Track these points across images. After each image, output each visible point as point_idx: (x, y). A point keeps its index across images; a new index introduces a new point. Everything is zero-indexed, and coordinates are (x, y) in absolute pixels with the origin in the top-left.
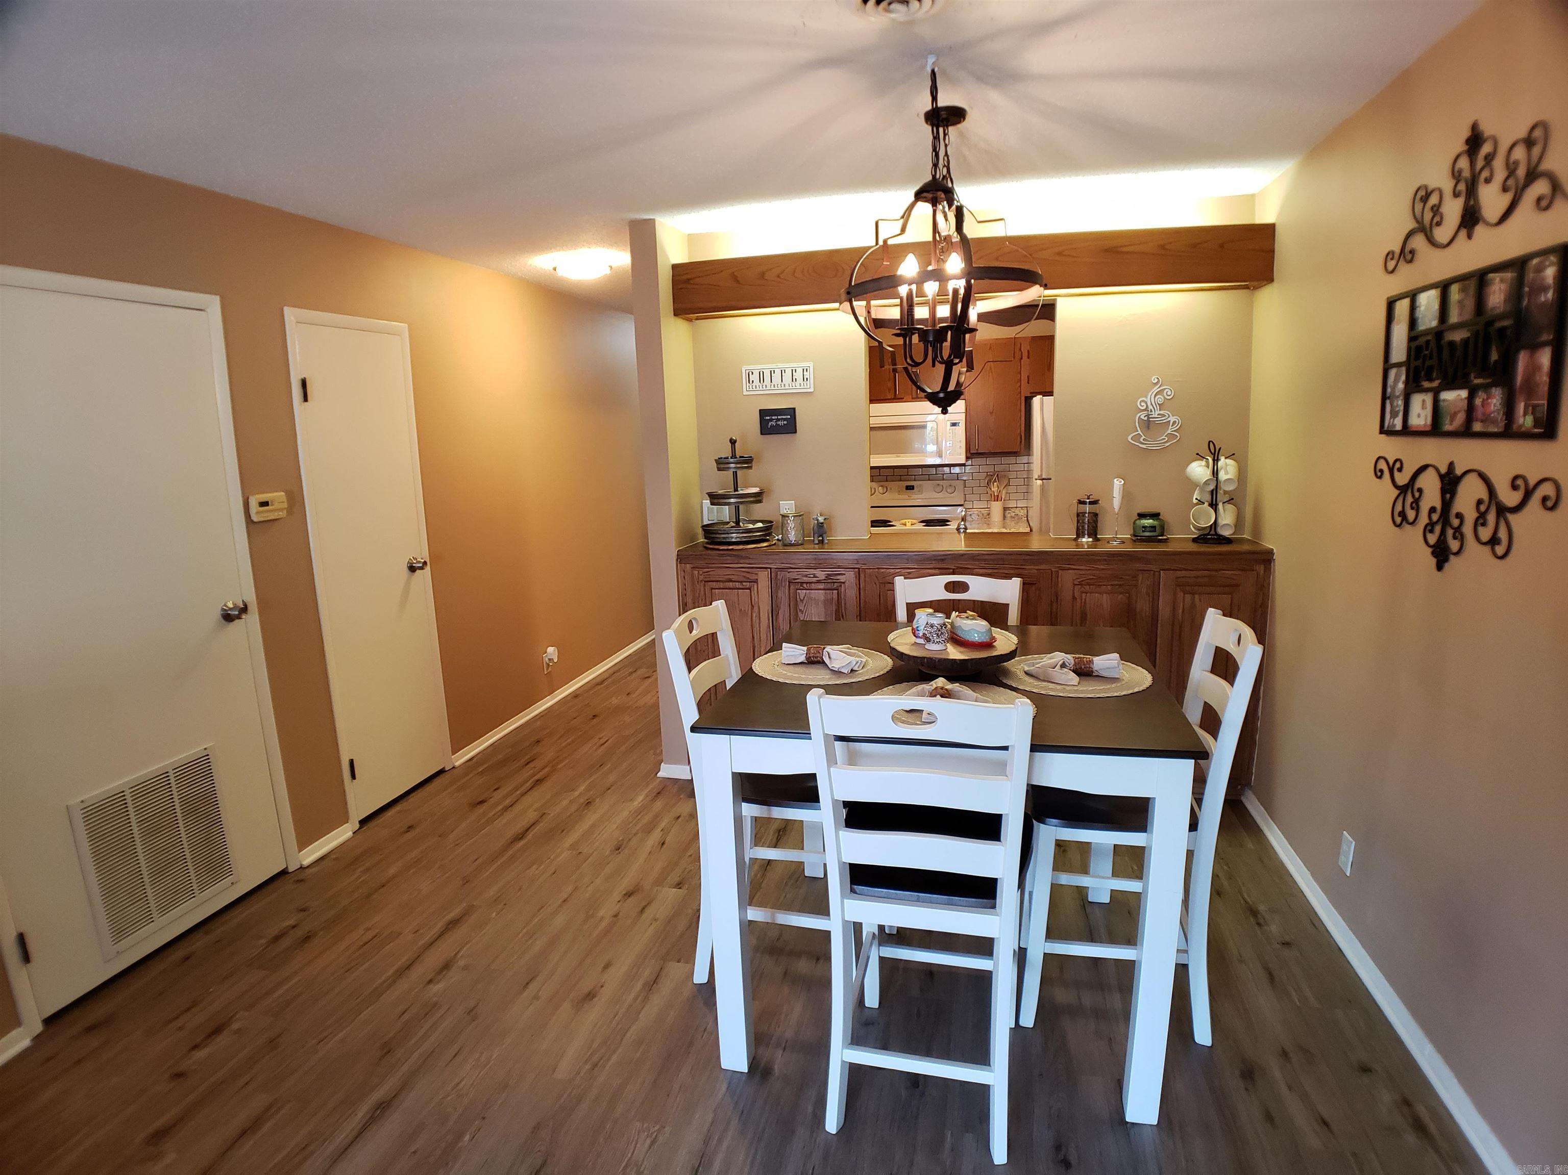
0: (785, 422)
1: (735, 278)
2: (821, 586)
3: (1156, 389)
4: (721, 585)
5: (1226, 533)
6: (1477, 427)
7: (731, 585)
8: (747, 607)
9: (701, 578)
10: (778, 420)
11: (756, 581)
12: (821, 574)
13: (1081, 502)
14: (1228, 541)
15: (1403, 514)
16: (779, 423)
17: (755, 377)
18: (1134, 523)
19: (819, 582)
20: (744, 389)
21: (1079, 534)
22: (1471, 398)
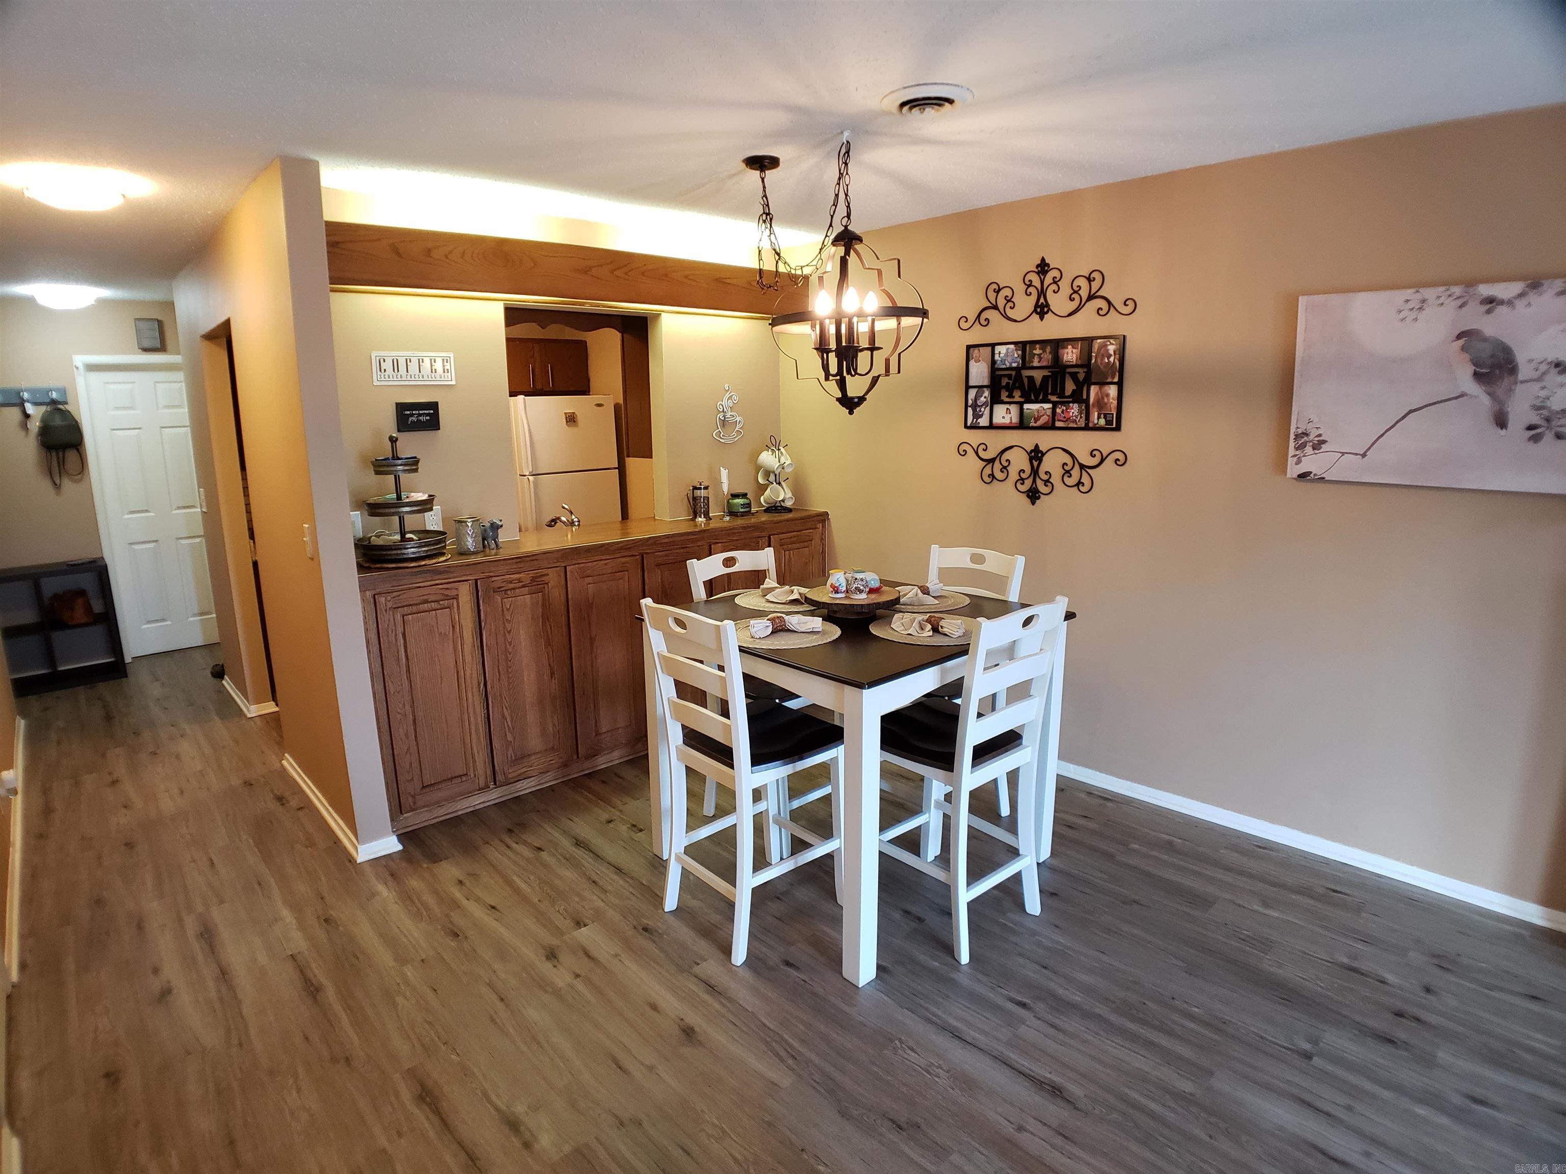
0: (428, 418)
1: (396, 250)
2: (526, 590)
3: (727, 395)
4: (415, 609)
5: (789, 504)
6: (1058, 424)
7: (426, 606)
8: (447, 628)
9: (390, 605)
10: (420, 415)
11: (456, 597)
12: (526, 577)
13: (695, 488)
14: (789, 510)
15: (992, 476)
16: (421, 418)
17: (387, 365)
18: (728, 502)
19: (523, 586)
20: (375, 378)
21: (695, 514)
22: (1054, 410)
